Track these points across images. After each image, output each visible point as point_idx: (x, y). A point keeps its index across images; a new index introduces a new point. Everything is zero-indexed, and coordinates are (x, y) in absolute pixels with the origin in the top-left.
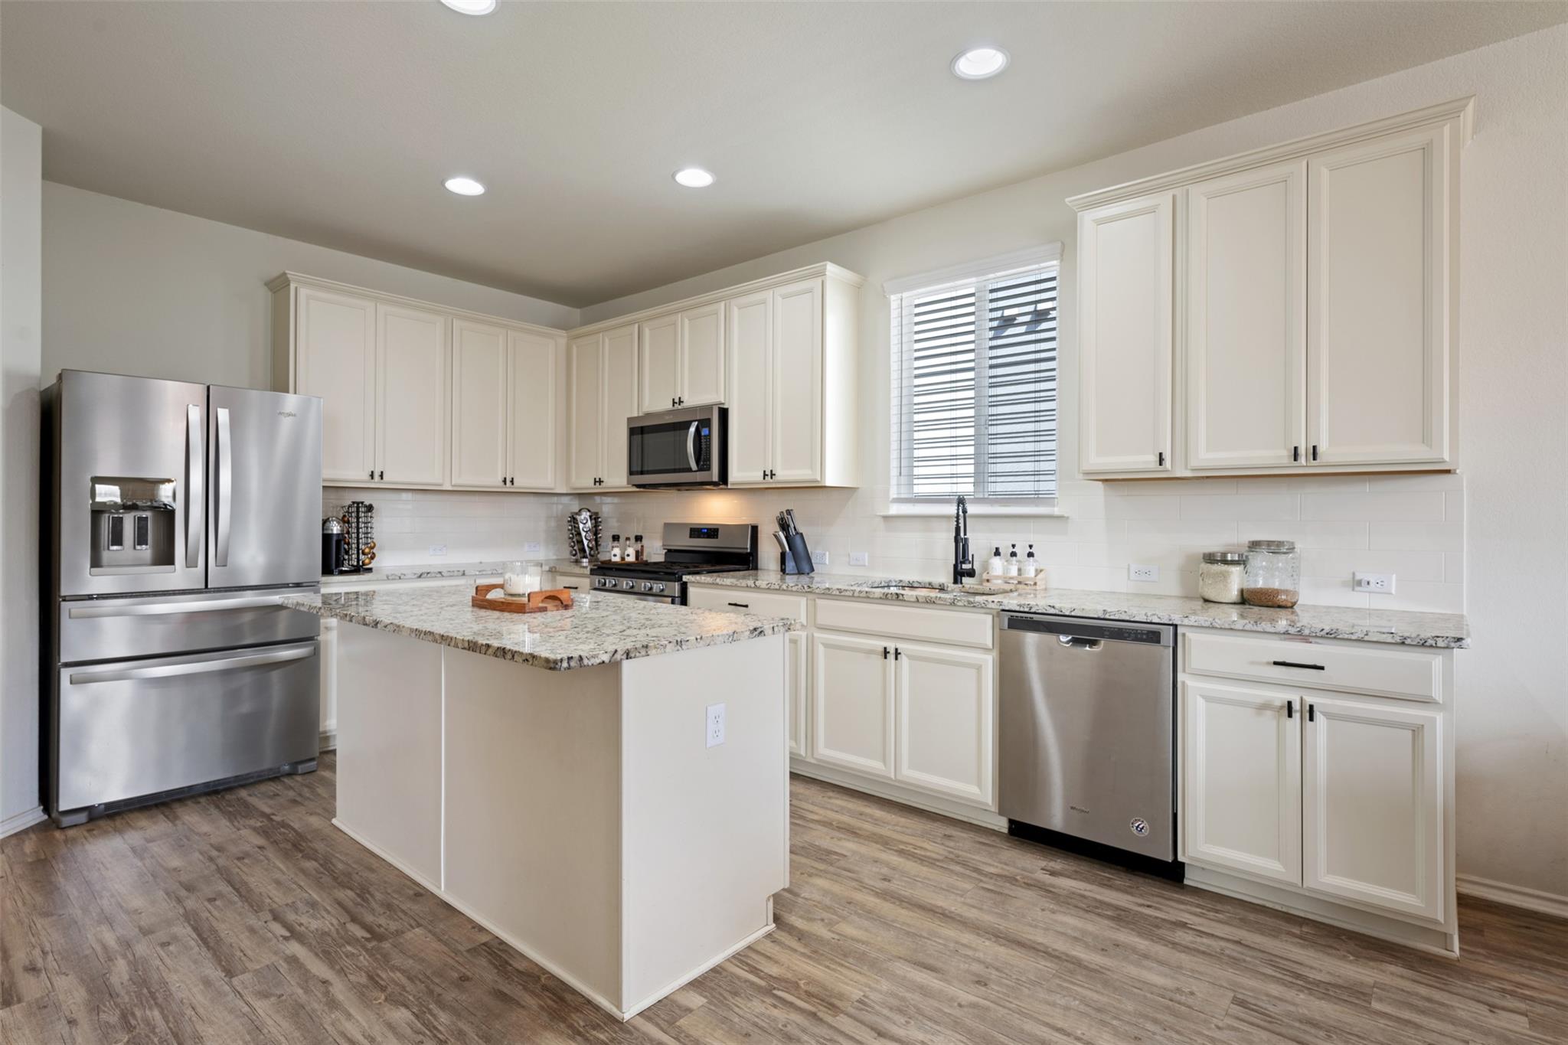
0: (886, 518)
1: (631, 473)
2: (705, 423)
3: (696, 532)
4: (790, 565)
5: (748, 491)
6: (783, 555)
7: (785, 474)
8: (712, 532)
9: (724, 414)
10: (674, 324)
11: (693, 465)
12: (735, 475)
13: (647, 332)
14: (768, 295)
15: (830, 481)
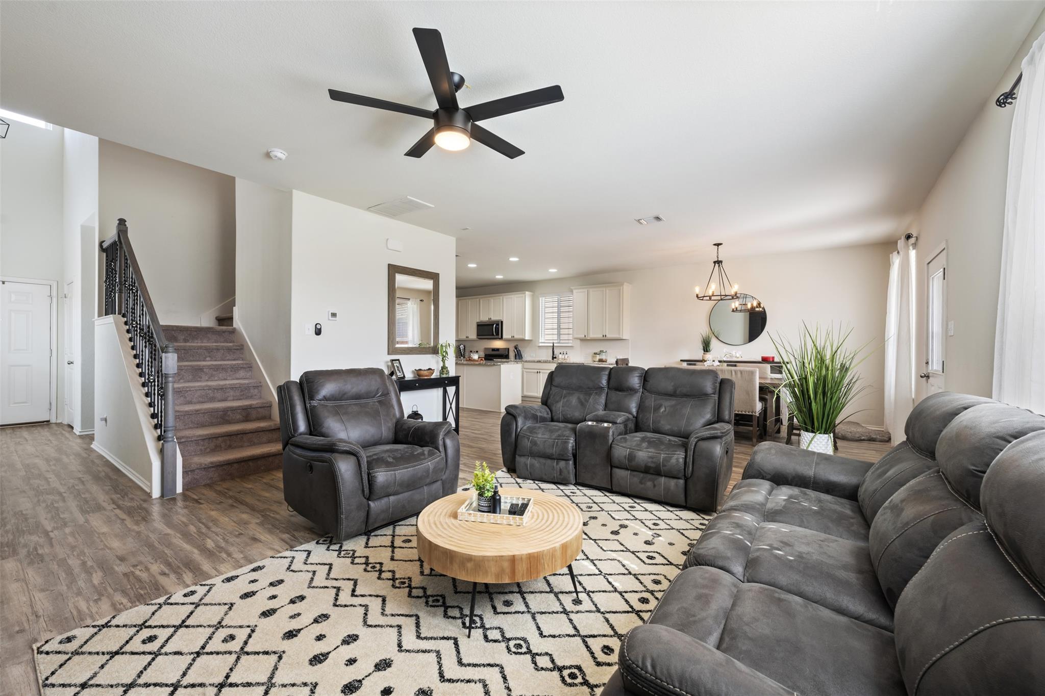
0: (539, 346)
1: (478, 335)
2: (498, 325)
3: (493, 350)
4: (517, 357)
5: (508, 340)
6: (516, 355)
7: (516, 337)
8: (498, 350)
9: (502, 322)
10: (489, 300)
11: (495, 334)
12: (504, 336)
13: (481, 301)
14: (513, 296)
15: (526, 338)
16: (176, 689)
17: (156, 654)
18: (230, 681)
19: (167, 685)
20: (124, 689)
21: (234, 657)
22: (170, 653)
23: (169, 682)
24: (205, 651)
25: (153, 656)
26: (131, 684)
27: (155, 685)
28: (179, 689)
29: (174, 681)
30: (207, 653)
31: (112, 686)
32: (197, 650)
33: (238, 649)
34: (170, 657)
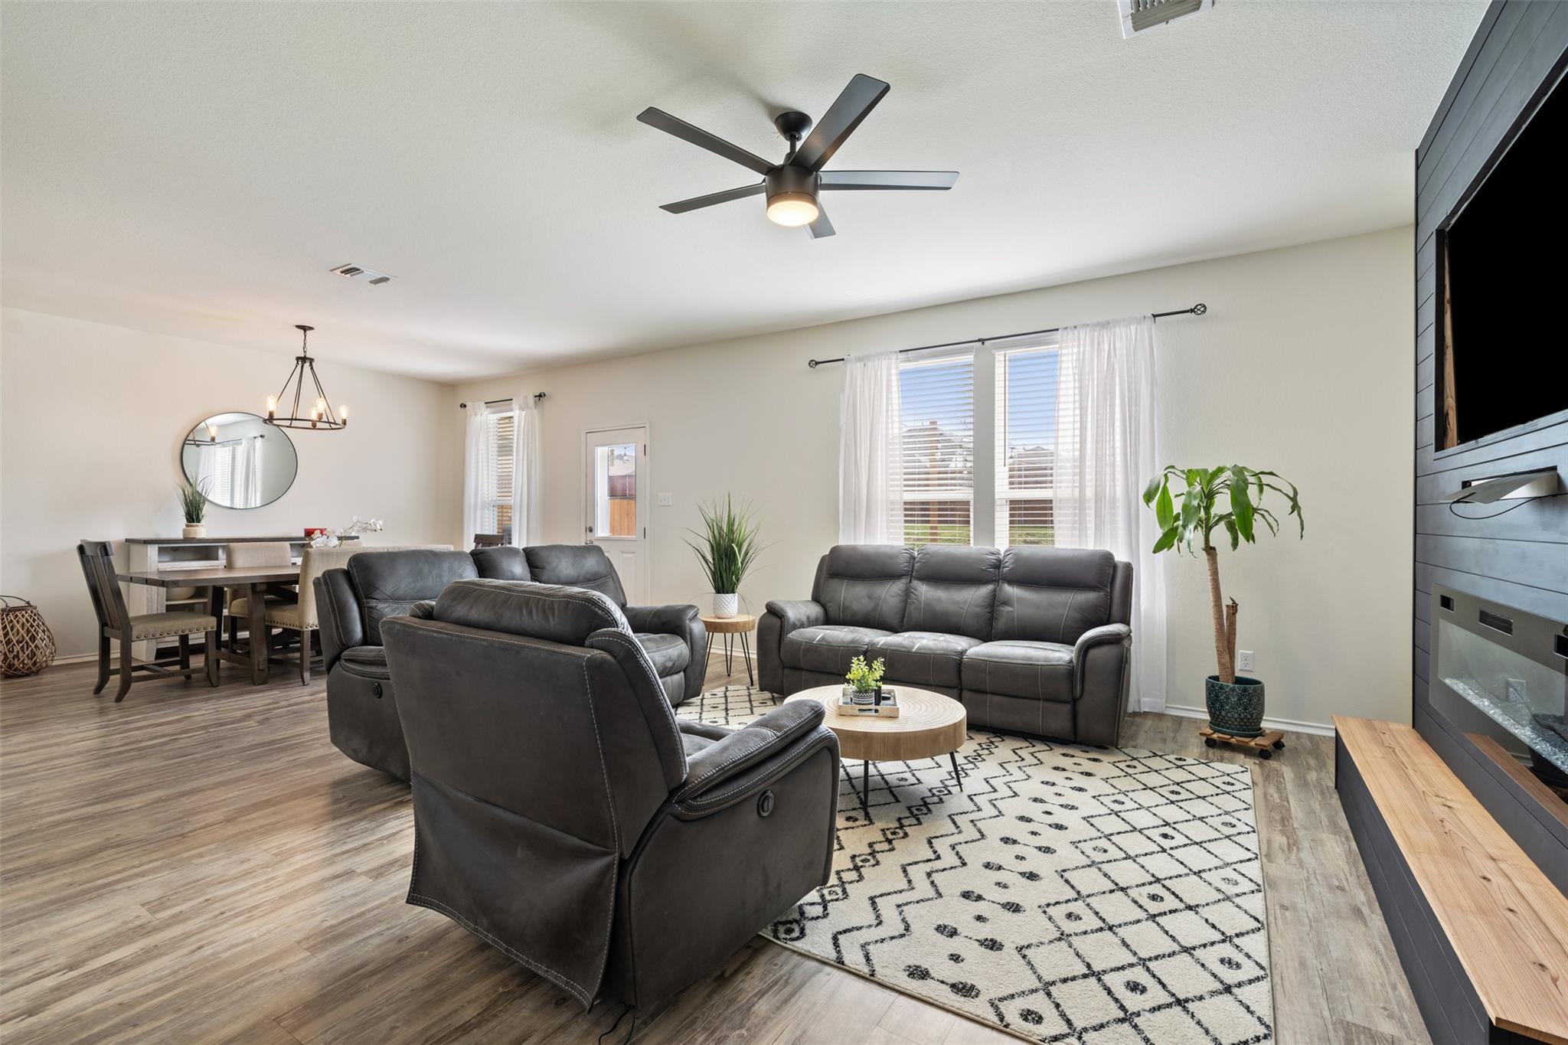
16: (1154, 916)
17: (1143, 962)
18: (1115, 887)
19: (1158, 924)
20: (1192, 951)
21: (1089, 900)
22: (1131, 951)
23: (1154, 925)
24: (1103, 925)
25: (1147, 963)
26: (1185, 951)
27: (1167, 933)
28: (1152, 913)
29: (1150, 922)
30: (1104, 921)
31: (1203, 965)
32: (1107, 932)
33: (1080, 902)
34: (1133, 948)
